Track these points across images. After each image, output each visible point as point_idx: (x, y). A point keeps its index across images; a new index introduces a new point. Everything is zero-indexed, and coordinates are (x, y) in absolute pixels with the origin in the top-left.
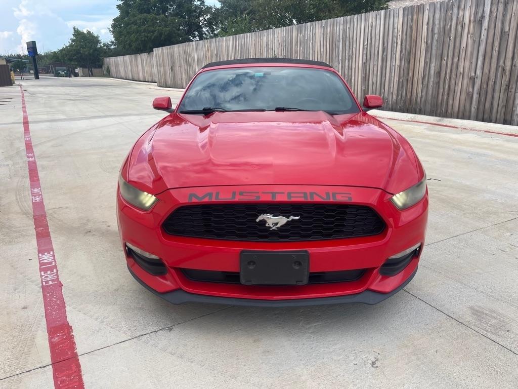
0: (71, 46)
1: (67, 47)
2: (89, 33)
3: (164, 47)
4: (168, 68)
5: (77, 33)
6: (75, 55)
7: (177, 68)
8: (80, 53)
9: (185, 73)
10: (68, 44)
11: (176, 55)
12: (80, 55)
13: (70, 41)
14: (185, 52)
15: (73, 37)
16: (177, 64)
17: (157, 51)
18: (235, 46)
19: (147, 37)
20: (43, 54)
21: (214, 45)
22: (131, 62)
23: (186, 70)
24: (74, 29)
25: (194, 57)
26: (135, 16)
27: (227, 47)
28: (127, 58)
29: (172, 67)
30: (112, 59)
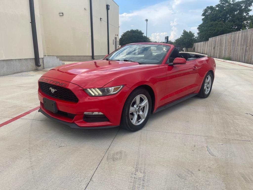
0: (181, 38)
1: (179, 39)
2: (190, 32)
3: (213, 38)
4: (213, 48)
5: (185, 32)
6: (181, 42)
7: (216, 48)
8: (184, 41)
9: (219, 50)
10: (179, 37)
11: (217, 41)
12: (183, 42)
13: (181, 36)
14: (221, 40)
15: (183, 34)
16: (217, 46)
17: (210, 39)
18: (242, 36)
19: (211, 33)
20: (173, 42)
21: (233, 36)
22: (203, 45)
23: (220, 49)
24: (184, 30)
25: (224, 42)
26: (208, 23)
27: (239, 36)
28: (202, 43)
29: (214, 47)
30: (197, 43)
